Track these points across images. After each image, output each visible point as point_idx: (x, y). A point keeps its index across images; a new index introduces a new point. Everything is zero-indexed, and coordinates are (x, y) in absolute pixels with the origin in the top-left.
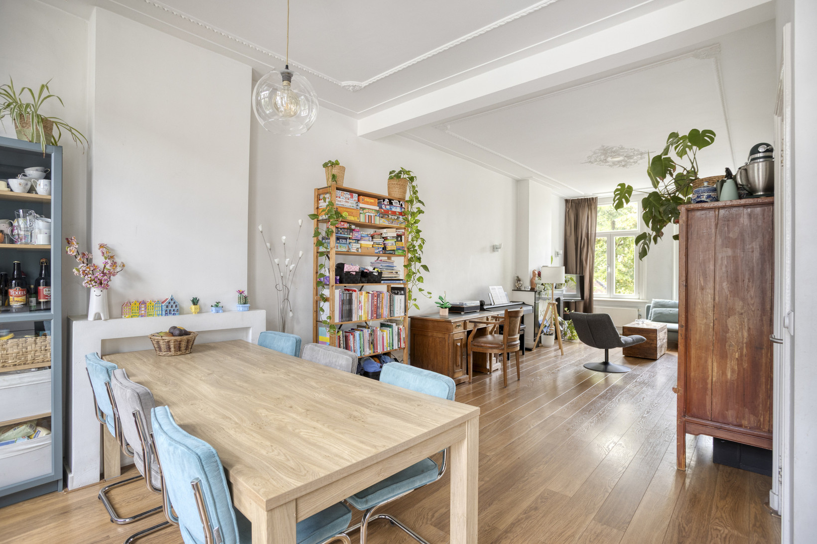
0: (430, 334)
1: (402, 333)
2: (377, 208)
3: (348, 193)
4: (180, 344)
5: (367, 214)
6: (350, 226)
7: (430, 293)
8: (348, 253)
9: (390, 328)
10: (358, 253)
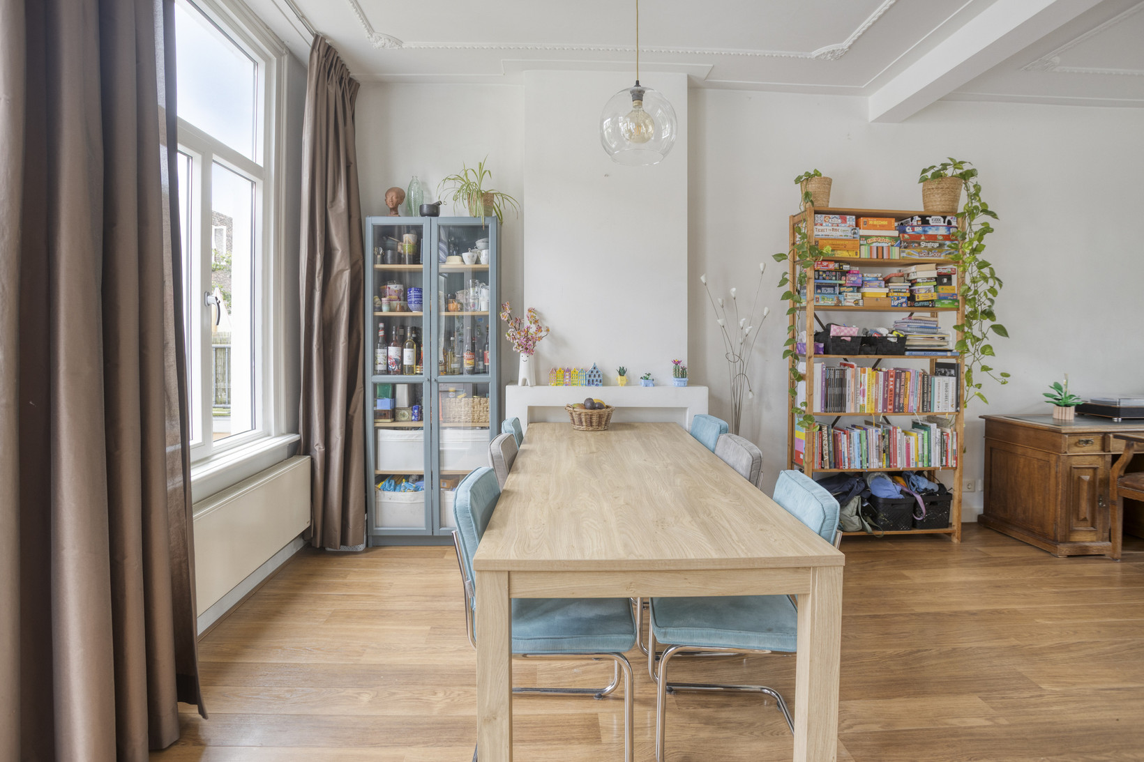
0: (1020, 451)
1: (950, 441)
2: (896, 233)
3: (837, 216)
4: (591, 418)
5: (874, 244)
6: (840, 266)
7: (1005, 375)
8: (838, 307)
9: (925, 430)
10: (857, 307)
